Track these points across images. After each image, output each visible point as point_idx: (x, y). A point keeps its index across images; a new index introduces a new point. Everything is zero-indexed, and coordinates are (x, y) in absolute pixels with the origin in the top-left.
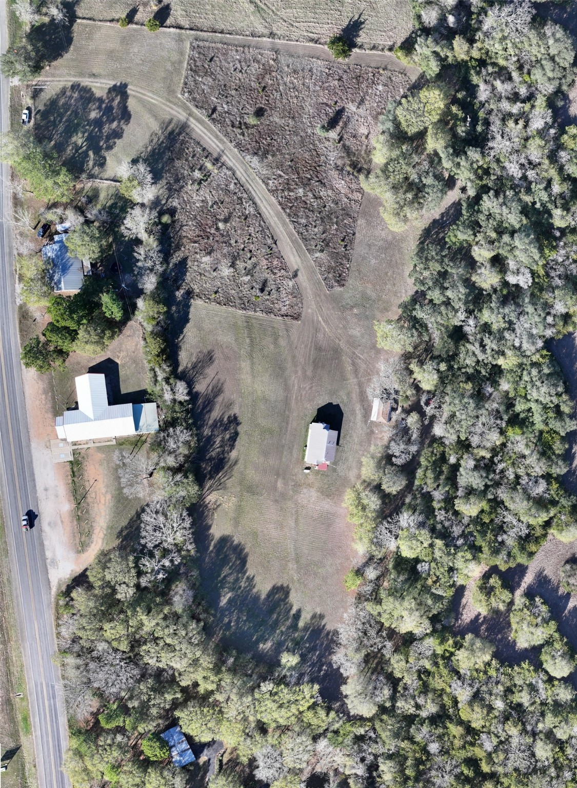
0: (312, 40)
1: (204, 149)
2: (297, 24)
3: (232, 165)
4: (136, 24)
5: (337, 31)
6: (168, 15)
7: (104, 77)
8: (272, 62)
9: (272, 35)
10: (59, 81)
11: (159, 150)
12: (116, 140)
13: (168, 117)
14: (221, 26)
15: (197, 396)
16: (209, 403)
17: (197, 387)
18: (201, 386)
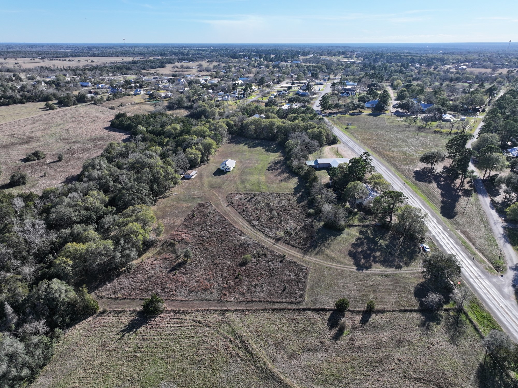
0: (183, 313)
1: (288, 244)
2: (194, 323)
3: (267, 239)
4: (359, 312)
5: (154, 322)
6: (330, 320)
7: (375, 275)
8: (227, 293)
9: (223, 312)
10: (412, 270)
11: (322, 240)
12: (356, 242)
13: (318, 256)
14: (275, 316)
15: (288, 173)
16: (283, 172)
17: (288, 175)
18: (286, 175)
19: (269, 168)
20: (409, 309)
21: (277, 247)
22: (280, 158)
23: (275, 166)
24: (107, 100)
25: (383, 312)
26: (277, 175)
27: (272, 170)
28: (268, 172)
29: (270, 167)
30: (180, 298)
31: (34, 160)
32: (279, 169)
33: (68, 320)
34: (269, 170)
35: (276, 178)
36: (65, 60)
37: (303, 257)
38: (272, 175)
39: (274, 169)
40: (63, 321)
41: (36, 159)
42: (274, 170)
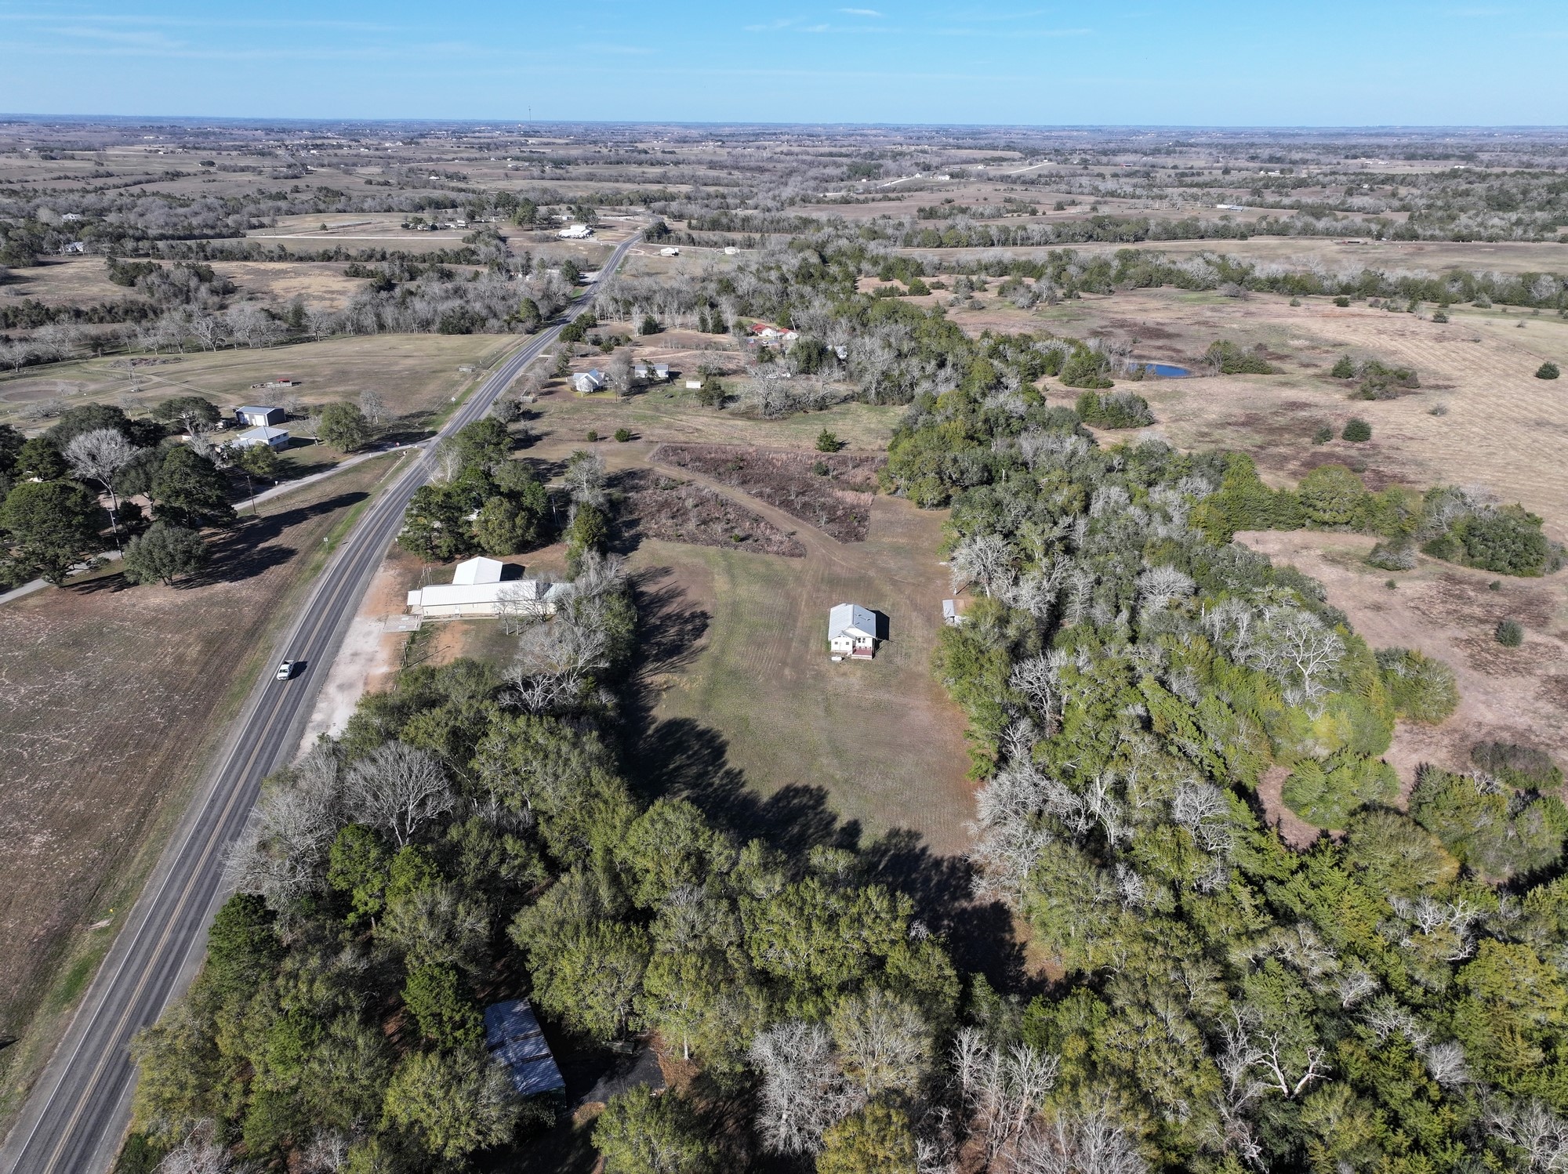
15: (642, 594)
16: (661, 600)
17: (643, 589)
18: (650, 588)
19: (705, 626)
22: (659, 679)
23: (681, 633)
26: (679, 594)
27: (693, 616)
28: (707, 608)
29: (699, 632)
32: (669, 617)
34: (704, 615)
35: (682, 585)
38: (692, 596)
39: (687, 621)
42: (687, 614)
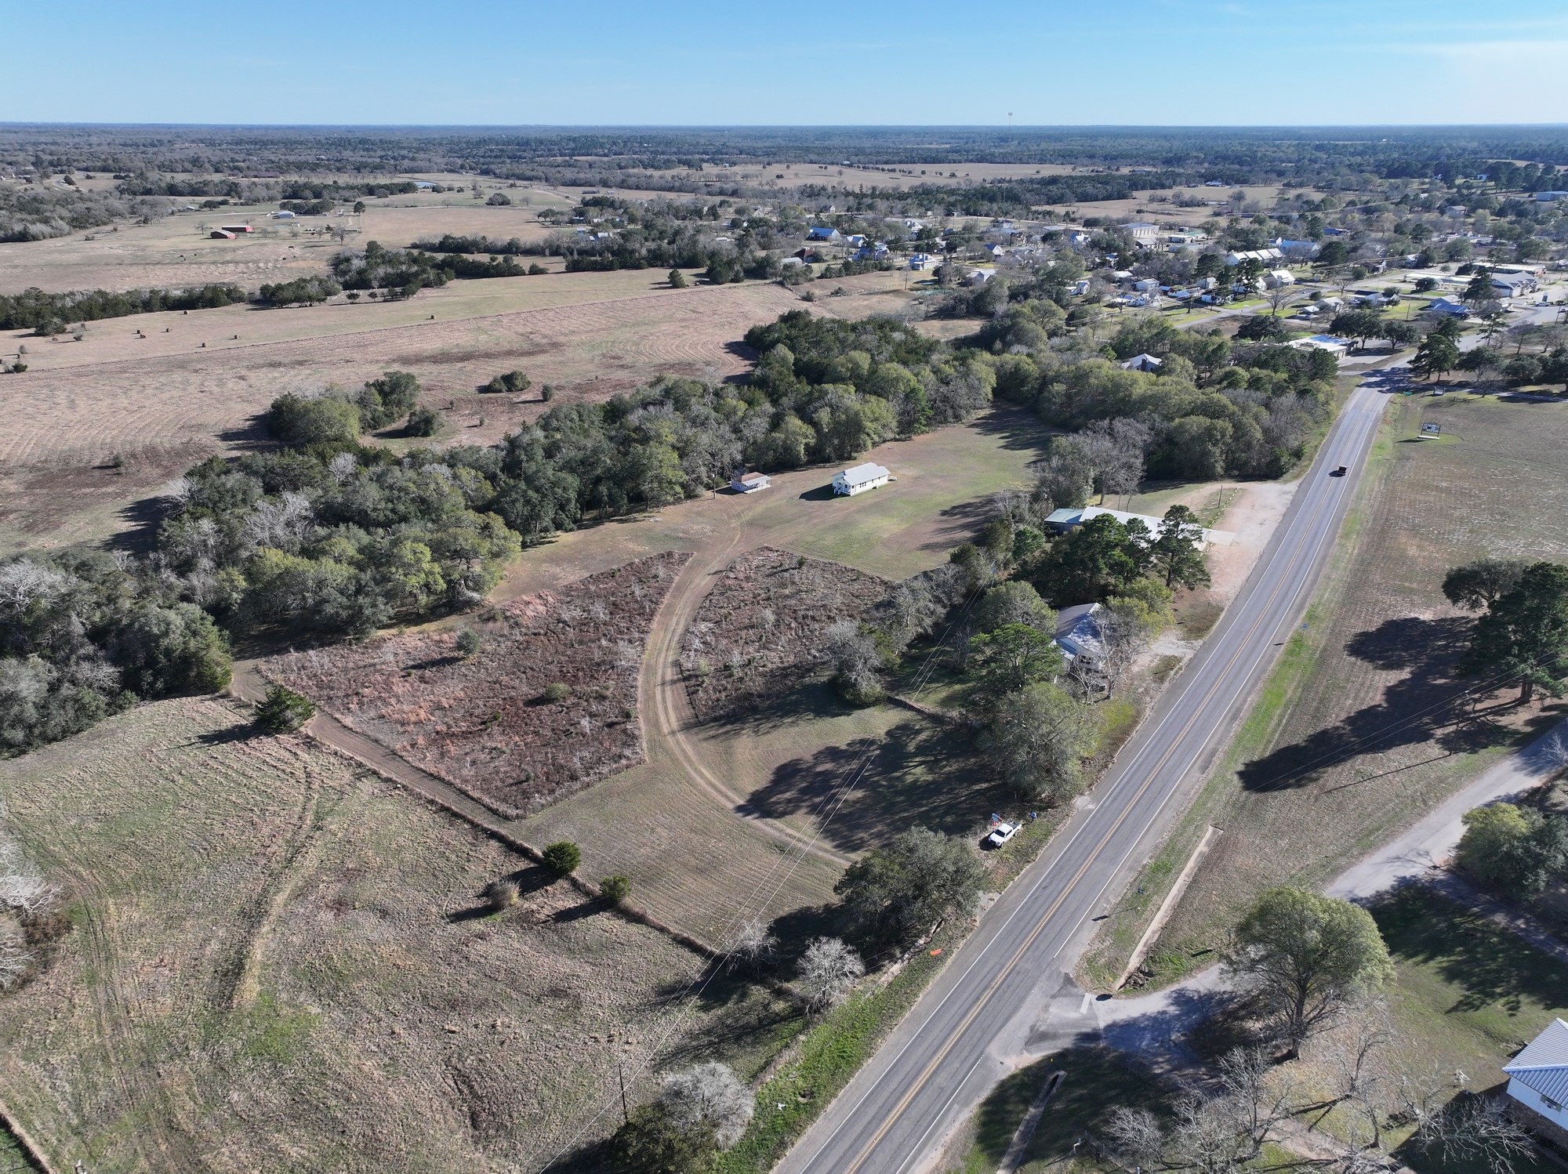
3: (669, 668)
9: (365, 774)
13: (706, 744)
20: (699, 942)
21: (659, 697)
24: (821, 277)
25: (638, 919)
30: (348, 721)
31: (500, 391)
33: (159, 685)
36: (893, 170)
37: (673, 733)
40: (152, 685)
41: (504, 388)
